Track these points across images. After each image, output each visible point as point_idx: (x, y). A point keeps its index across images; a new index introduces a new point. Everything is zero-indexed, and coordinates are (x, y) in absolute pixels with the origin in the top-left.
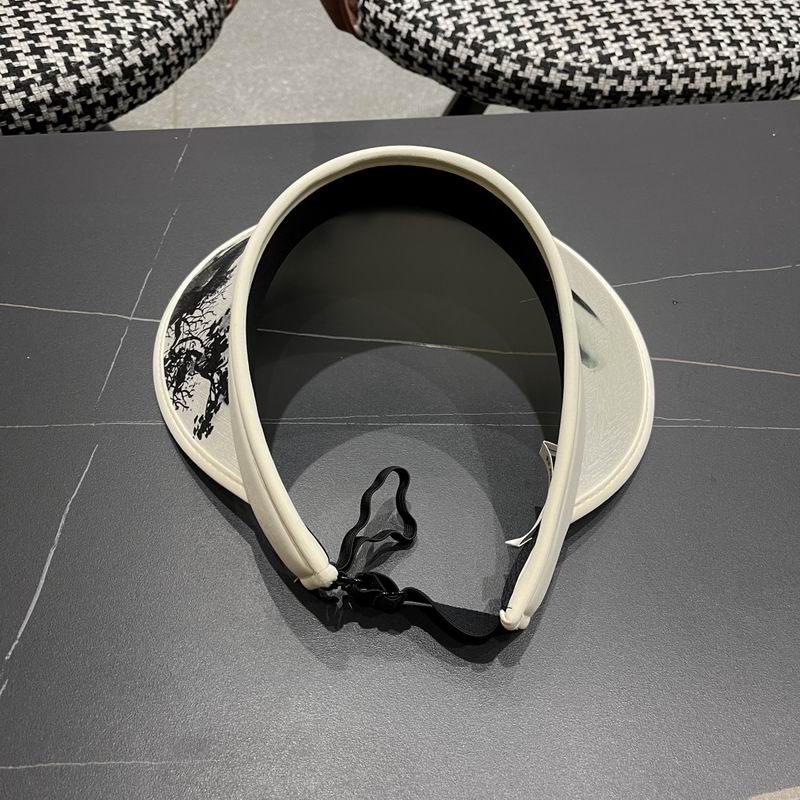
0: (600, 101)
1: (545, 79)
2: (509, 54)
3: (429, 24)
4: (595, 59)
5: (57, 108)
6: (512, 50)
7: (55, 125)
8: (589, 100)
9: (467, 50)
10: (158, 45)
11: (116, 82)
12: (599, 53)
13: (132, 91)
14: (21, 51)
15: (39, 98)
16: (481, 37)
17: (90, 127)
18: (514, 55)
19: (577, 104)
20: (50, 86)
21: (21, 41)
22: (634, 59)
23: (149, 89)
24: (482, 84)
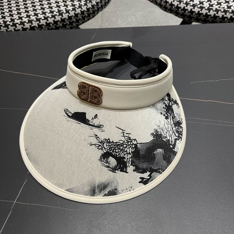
0: (227, 21)
1: (208, 14)
2: (197, 6)
5: (62, 23)
6: (198, 5)
7: (62, 28)
8: (223, 20)
9: (183, 5)
10: (91, 5)
11: (79, 15)
12: (227, 5)
13: (83, 18)
14: (54, 6)
15: (58, 20)
17: (71, 28)
19: (219, 21)
20: (61, 16)
21: (54, 3)
23: (88, 18)
24: (188, 15)
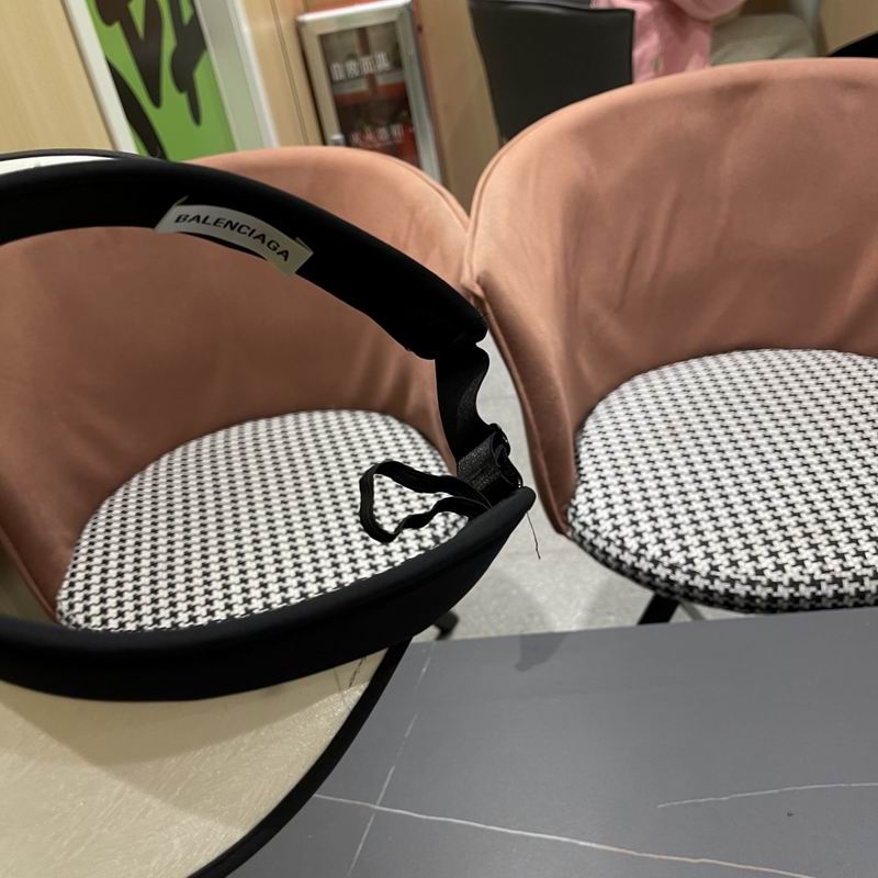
1: (711, 587)
2: (681, 568)
3: (618, 542)
4: (751, 572)
6: (683, 565)
9: (647, 563)
16: (658, 554)
18: (685, 568)
22: (784, 571)
24: (663, 587)
